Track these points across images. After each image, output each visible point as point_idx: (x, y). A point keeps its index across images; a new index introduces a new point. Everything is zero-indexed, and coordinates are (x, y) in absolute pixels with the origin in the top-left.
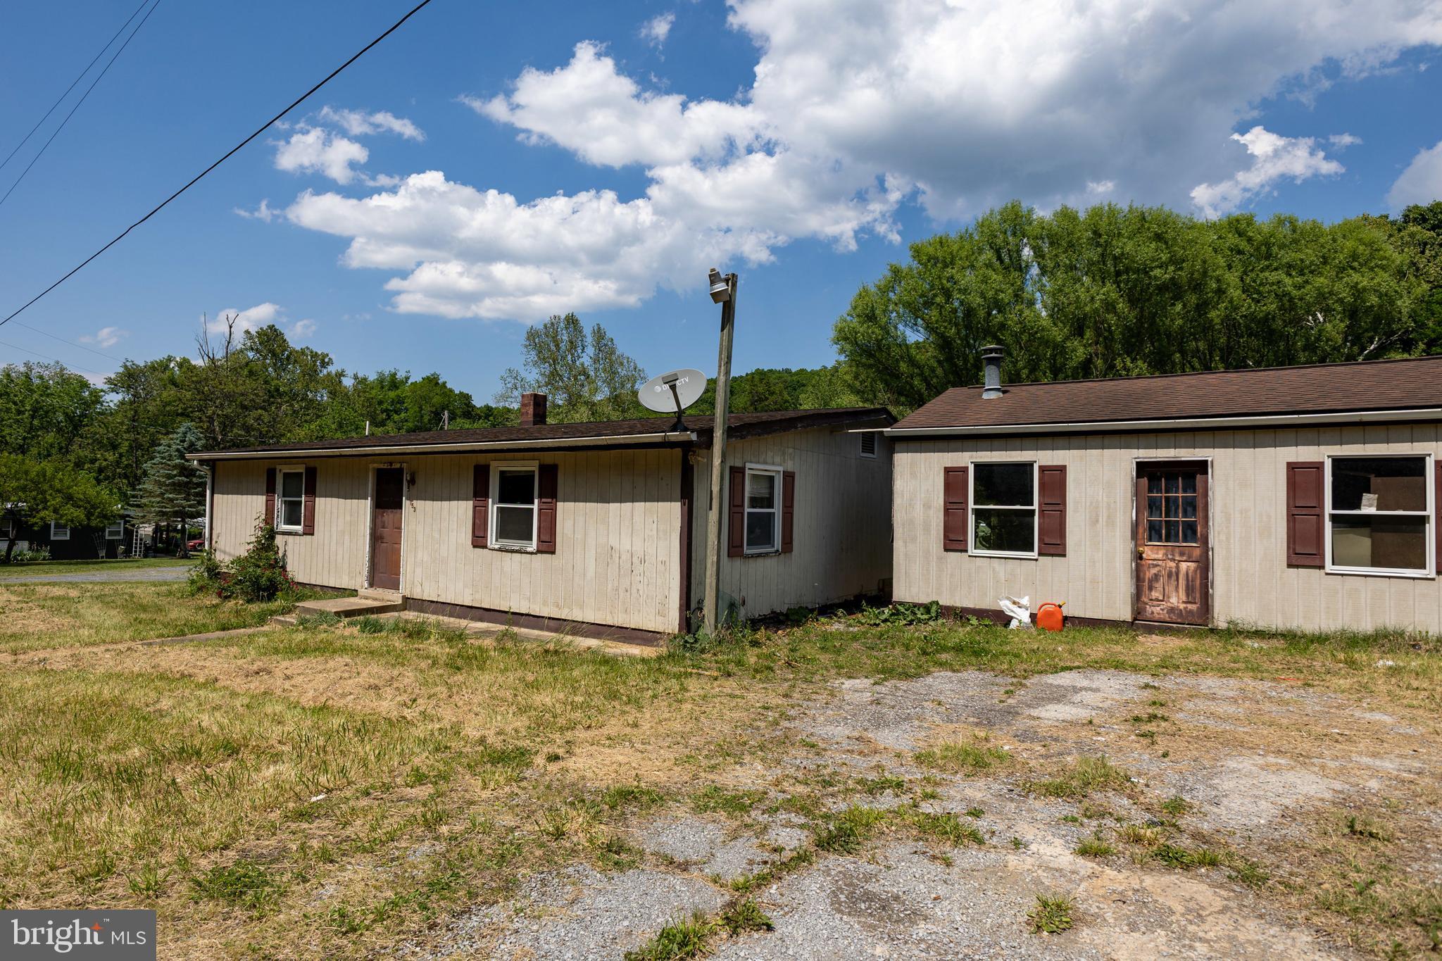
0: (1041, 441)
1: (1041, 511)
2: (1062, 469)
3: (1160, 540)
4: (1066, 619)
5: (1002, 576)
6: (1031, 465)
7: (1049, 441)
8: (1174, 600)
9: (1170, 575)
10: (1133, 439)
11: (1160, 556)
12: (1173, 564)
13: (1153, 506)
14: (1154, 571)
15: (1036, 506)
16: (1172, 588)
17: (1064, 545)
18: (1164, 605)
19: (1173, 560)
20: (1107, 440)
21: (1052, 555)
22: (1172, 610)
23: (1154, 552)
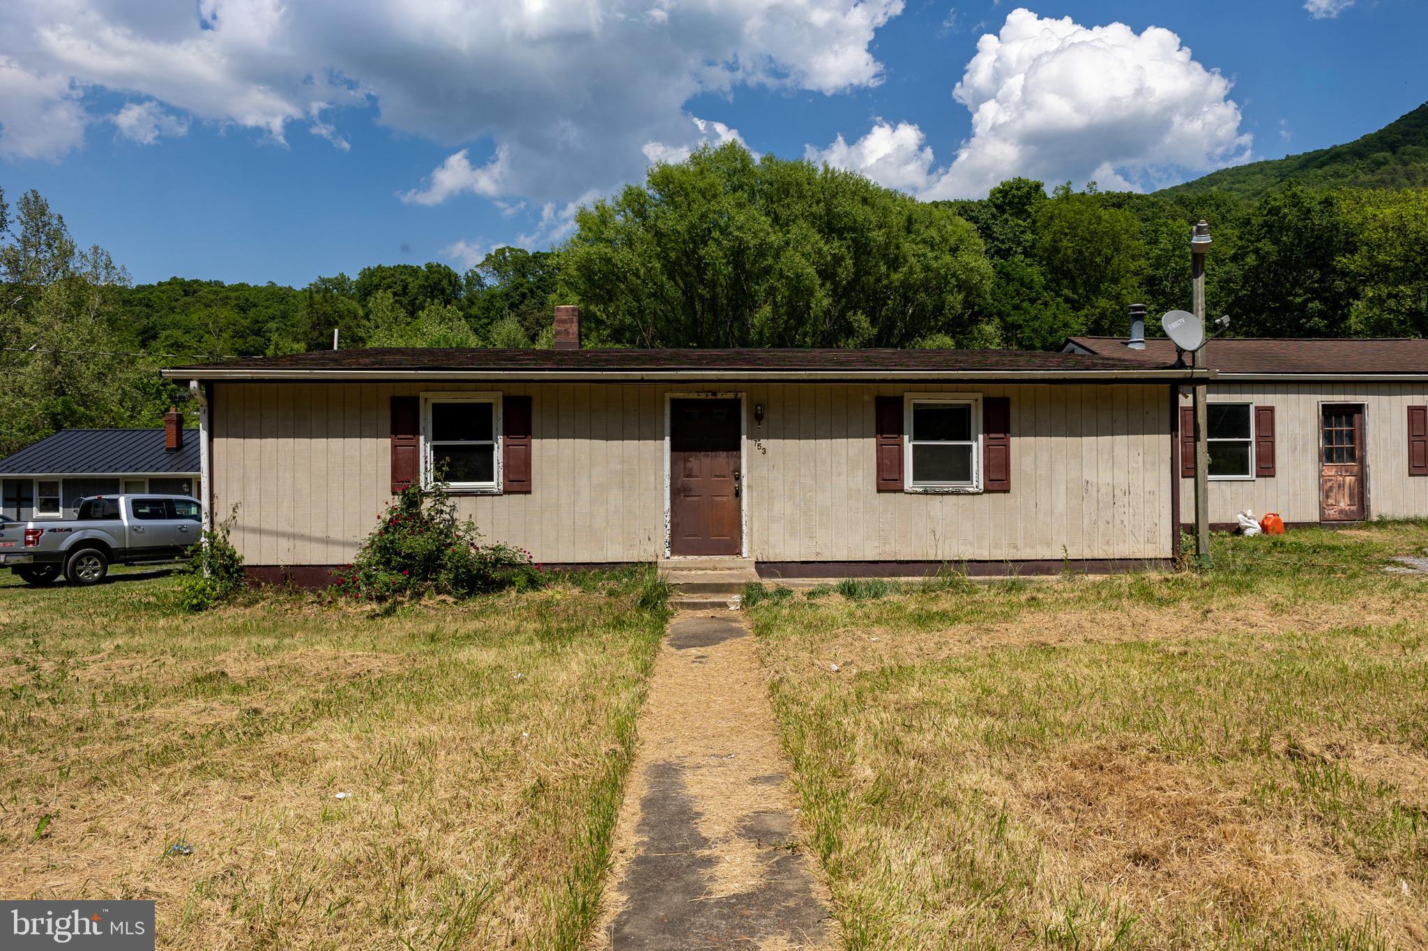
0: (1256, 387)
1: (1258, 443)
2: (1271, 410)
3: (1332, 462)
4: (1286, 524)
5: (1228, 495)
6: (1247, 406)
7: (1261, 387)
8: (1342, 504)
9: (1339, 487)
10: (1318, 387)
11: (1333, 473)
12: (1341, 479)
13: (1328, 437)
14: (1329, 484)
15: (1252, 438)
16: (1341, 496)
17: (1273, 468)
18: (1336, 508)
19: (1341, 475)
20: (1302, 388)
21: (1265, 476)
22: (1341, 511)
23: (1330, 471)
